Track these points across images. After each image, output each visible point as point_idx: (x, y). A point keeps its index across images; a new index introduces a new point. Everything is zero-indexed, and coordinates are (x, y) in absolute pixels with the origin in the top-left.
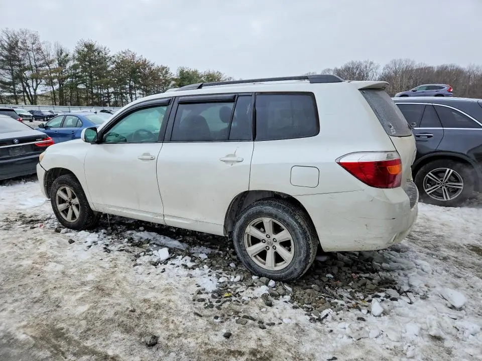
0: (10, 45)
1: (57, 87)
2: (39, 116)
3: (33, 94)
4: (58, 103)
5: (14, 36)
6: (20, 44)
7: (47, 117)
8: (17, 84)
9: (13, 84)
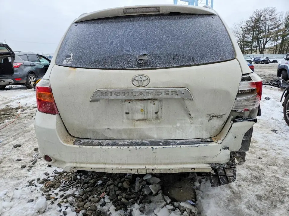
0: (256, 19)
1: (280, 41)
2: (257, 61)
3: (262, 47)
4: (277, 52)
5: (260, 14)
6: (262, 18)
7: (262, 61)
8: (254, 42)
9: (252, 42)
